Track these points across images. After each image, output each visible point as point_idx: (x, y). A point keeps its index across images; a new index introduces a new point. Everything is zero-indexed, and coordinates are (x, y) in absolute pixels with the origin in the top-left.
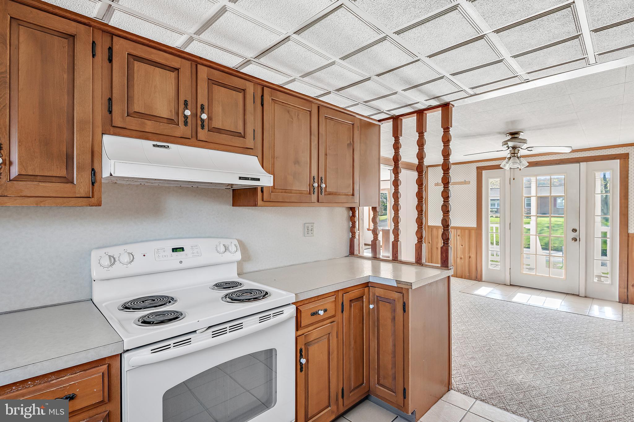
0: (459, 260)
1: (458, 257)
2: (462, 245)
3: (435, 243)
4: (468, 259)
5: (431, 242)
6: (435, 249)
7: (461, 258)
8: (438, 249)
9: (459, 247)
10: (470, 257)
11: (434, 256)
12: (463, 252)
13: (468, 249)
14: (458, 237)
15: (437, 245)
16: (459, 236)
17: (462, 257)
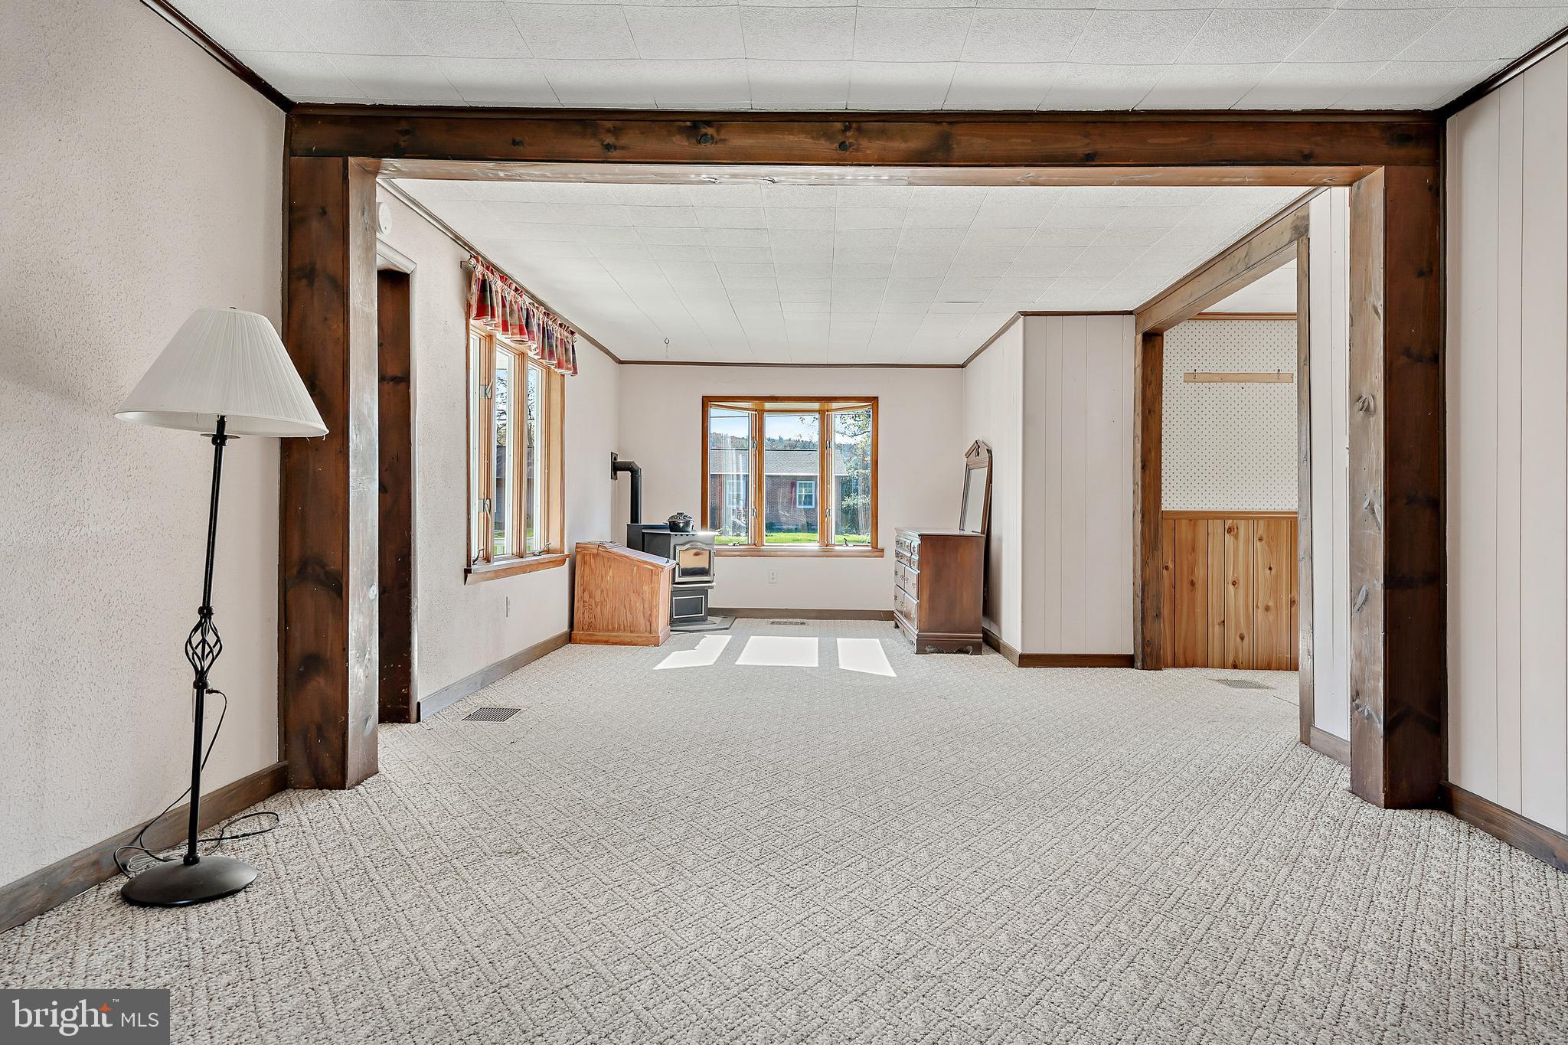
0: (1260, 613)
1: (1257, 607)
2: (1270, 569)
3: (1185, 568)
4: (1287, 610)
5: (1171, 566)
6: (1186, 585)
7: (1267, 609)
8: (1196, 586)
9: (1263, 574)
10: (1294, 601)
11: (1181, 609)
12: (1275, 591)
13: (1287, 577)
14: (1258, 544)
15: (1193, 572)
16: (1260, 539)
17: (1271, 604)
